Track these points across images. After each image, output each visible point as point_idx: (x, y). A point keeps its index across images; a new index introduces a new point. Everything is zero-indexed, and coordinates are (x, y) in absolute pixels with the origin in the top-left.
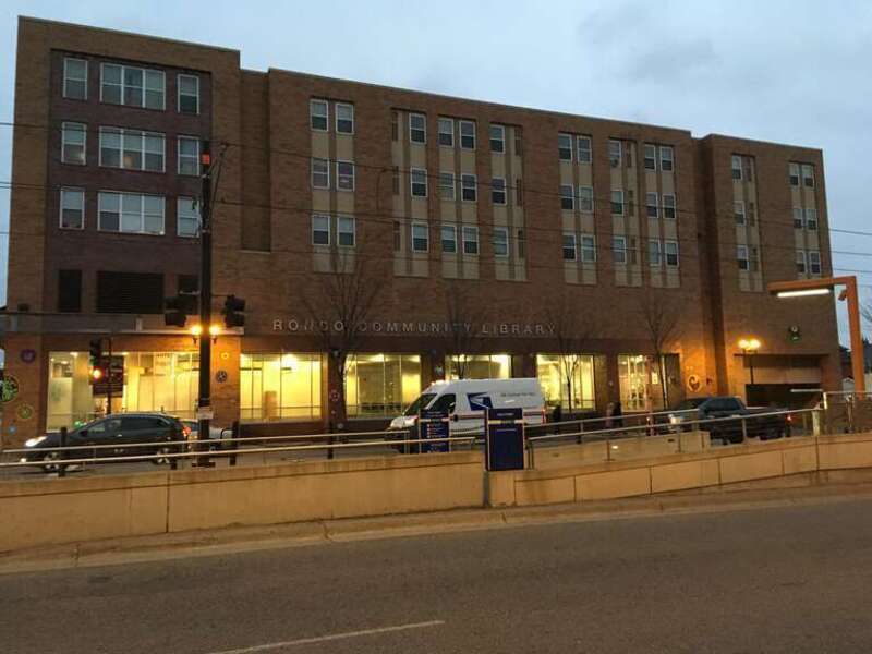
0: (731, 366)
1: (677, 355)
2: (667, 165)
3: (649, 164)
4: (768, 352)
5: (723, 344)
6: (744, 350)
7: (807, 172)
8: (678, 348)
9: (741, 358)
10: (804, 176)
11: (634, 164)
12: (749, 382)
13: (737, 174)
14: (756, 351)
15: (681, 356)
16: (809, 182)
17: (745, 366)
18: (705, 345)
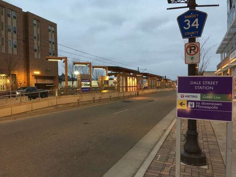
0: (31, 78)
1: (16, 75)
2: (15, 17)
3: (9, 16)
4: (41, 75)
5: (29, 72)
6: (35, 74)
7: (53, 29)
8: (16, 72)
9: (34, 76)
10: (52, 30)
11: (4, 14)
12: (36, 83)
13: (35, 25)
14: (38, 75)
15: (17, 75)
16: (53, 32)
17: (35, 79)
18: (24, 72)
